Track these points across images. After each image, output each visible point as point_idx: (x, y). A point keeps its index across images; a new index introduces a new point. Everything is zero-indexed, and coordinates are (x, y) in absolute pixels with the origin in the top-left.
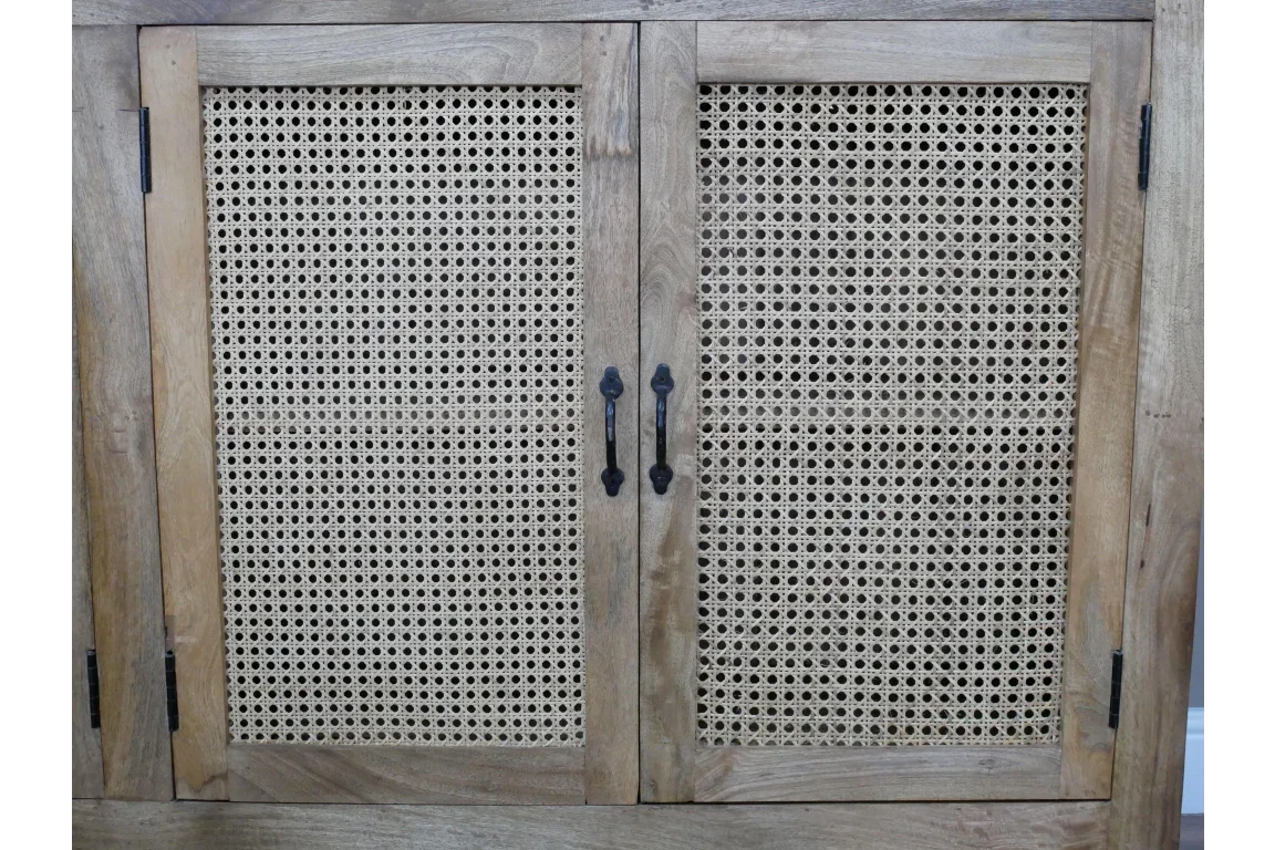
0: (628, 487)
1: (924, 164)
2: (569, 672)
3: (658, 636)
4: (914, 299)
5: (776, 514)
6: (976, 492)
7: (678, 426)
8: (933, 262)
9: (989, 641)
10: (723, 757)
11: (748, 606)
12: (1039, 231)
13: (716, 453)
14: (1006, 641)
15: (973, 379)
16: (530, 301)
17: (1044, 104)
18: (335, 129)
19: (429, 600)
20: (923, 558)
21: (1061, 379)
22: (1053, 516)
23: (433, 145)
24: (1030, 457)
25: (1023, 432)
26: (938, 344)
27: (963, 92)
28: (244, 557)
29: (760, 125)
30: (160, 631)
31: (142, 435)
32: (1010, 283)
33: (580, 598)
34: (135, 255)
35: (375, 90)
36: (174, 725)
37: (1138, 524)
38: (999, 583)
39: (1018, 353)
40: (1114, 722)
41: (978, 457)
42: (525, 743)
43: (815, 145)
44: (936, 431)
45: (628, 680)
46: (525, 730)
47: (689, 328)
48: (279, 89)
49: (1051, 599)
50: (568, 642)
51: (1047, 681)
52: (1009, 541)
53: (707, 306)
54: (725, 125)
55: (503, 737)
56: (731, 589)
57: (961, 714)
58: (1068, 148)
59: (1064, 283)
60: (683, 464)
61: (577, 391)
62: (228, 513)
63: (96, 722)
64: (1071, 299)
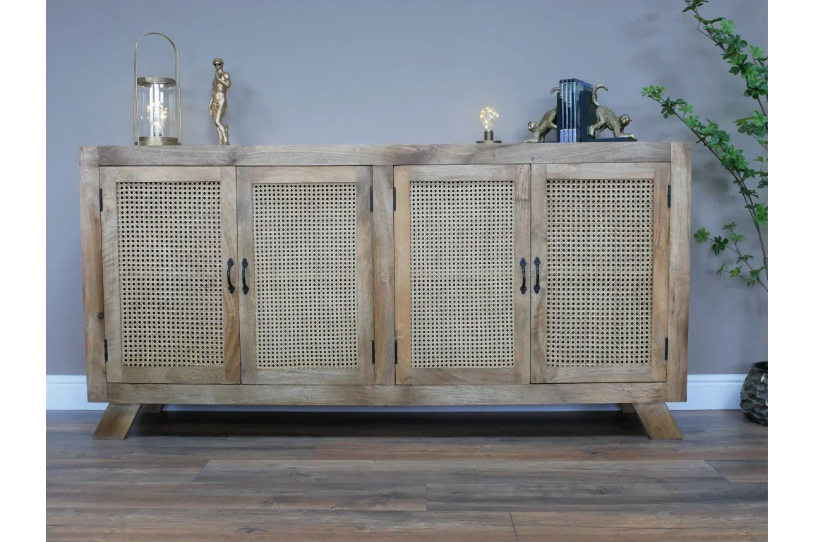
0: (527, 292)
1: (608, 201)
2: (510, 346)
3: (536, 334)
4: (606, 238)
5: (568, 299)
6: (625, 292)
7: (542, 275)
8: (611, 228)
9: (630, 335)
10: (555, 369)
11: (561, 325)
12: (640, 219)
13: (552, 282)
14: (635, 335)
15: (623, 260)
16: (500, 240)
17: (641, 184)
18: (447, 193)
19: (470, 325)
20: (610, 311)
21: (648, 260)
22: (647, 299)
23: (473, 197)
24: (640, 282)
25: (638, 275)
26: (613, 251)
27: (619, 182)
28: (417, 313)
29: (563, 191)
30: (393, 334)
31: (391, 278)
32: (633, 234)
33: (513, 324)
34: (391, 228)
35: (458, 182)
36: (396, 362)
37: (671, 301)
38: (632, 318)
39: (635, 253)
40: (666, 358)
41: (625, 282)
42: (497, 367)
43: (578, 196)
44: (613, 275)
45: (527, 347)
46: (497, 363)
47: (545, 247)
48: (431, 182)
49: (647, 323)
50: (510, 337)
51: (647, 347)
52: (635, 306)
53: (549, 241)
54: (554, 191)
55: (491, 365)
56: (556, 321)
57: (622, 357)
58: (648, 196)
59: (648, 233)
60: (543, 284)
61: (513, 265)
62: (413, 301)
63: (373, 362)
64: (650, 238)
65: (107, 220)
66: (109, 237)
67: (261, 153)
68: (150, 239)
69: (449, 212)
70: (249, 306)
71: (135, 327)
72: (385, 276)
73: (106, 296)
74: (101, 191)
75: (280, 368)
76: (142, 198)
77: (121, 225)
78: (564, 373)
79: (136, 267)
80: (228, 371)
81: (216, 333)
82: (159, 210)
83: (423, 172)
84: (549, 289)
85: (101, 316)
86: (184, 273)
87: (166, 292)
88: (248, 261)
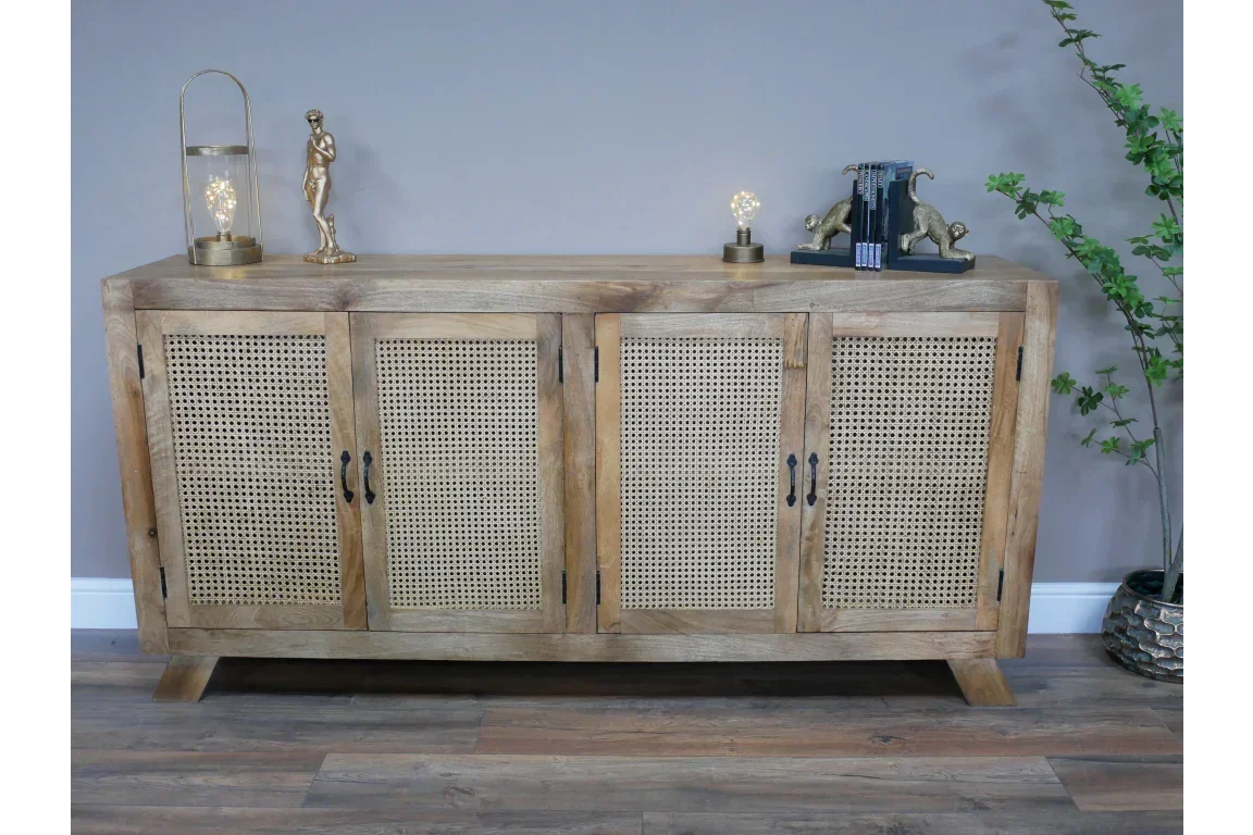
0: (797, 503)
1: (926, 369)
2: (768, 578)
3: (808, 564)
4: (920, 424)
5: (858, 513)
6: (943, 503)
7: (819, 478)
8: (928, 409)
9: (947, 564)
10: (833, 613)
11: (845, 550)
12: (974, 396)
13: (834, 488)
14: (954, 565)
15: (944, 457)
16: (758, 426)
17: (978, 345)
18: (677, 355)
20: (920, 530)
21: (981, 457)
22: (976, 513)
23: (719, 362)
24: (967, 489)
25: (964, 478)
26: (930, 443)
27: (943, 340)
28: (631, 531)
29: (858, 354)
30: (594, 562)
31: (591, 482)
32: (961, 418)
33: (774, 548)
34: (591, 408)
35: (695, 339)
36: (598, 602)
37: (1012, 517)
38: (952, 541)
39: (963, 446)
40: (999, 599)
41: (945, 489)
42: (749, 607)
43: (880, 362)
44: (927, 478)
45: (794, 582)
46: (749, 602)
47: (826, 437)
48: (653, 338)
49: (974, 547)
50: (768, 566)
51: (971, 581)
52: (957, 524)
53: (833, 428)
54: (843, 354)
55: (739, 605)
56: (838, 543)
57: (934, 595)
58: (987, 362)
59: (983, 417)
60: (821, 493)
61: (776, 462)
62: (625, 513)
63: (564, 602)
64: (986, 424)
65: (152, 392)
66: (156, 418)
67: (388, 293)
68: (220, 420)
69: (681, 384)
70: (376, 520)
71: (205, 548)
72: (583, 478)
73: (158, 505)
74: (140, 348)
75: (426, 607)
76: (204, 358)
77: (174, 398)
78: (846, 619)
79: (201, 462)
80: (347, 613)
81: (328, 558)
82: (232, 376)
83: (640, 324)
84: (830, 499)
85: (153, 533)
86: (276, 470)
87: (248, 498)
88: (372, 455)
